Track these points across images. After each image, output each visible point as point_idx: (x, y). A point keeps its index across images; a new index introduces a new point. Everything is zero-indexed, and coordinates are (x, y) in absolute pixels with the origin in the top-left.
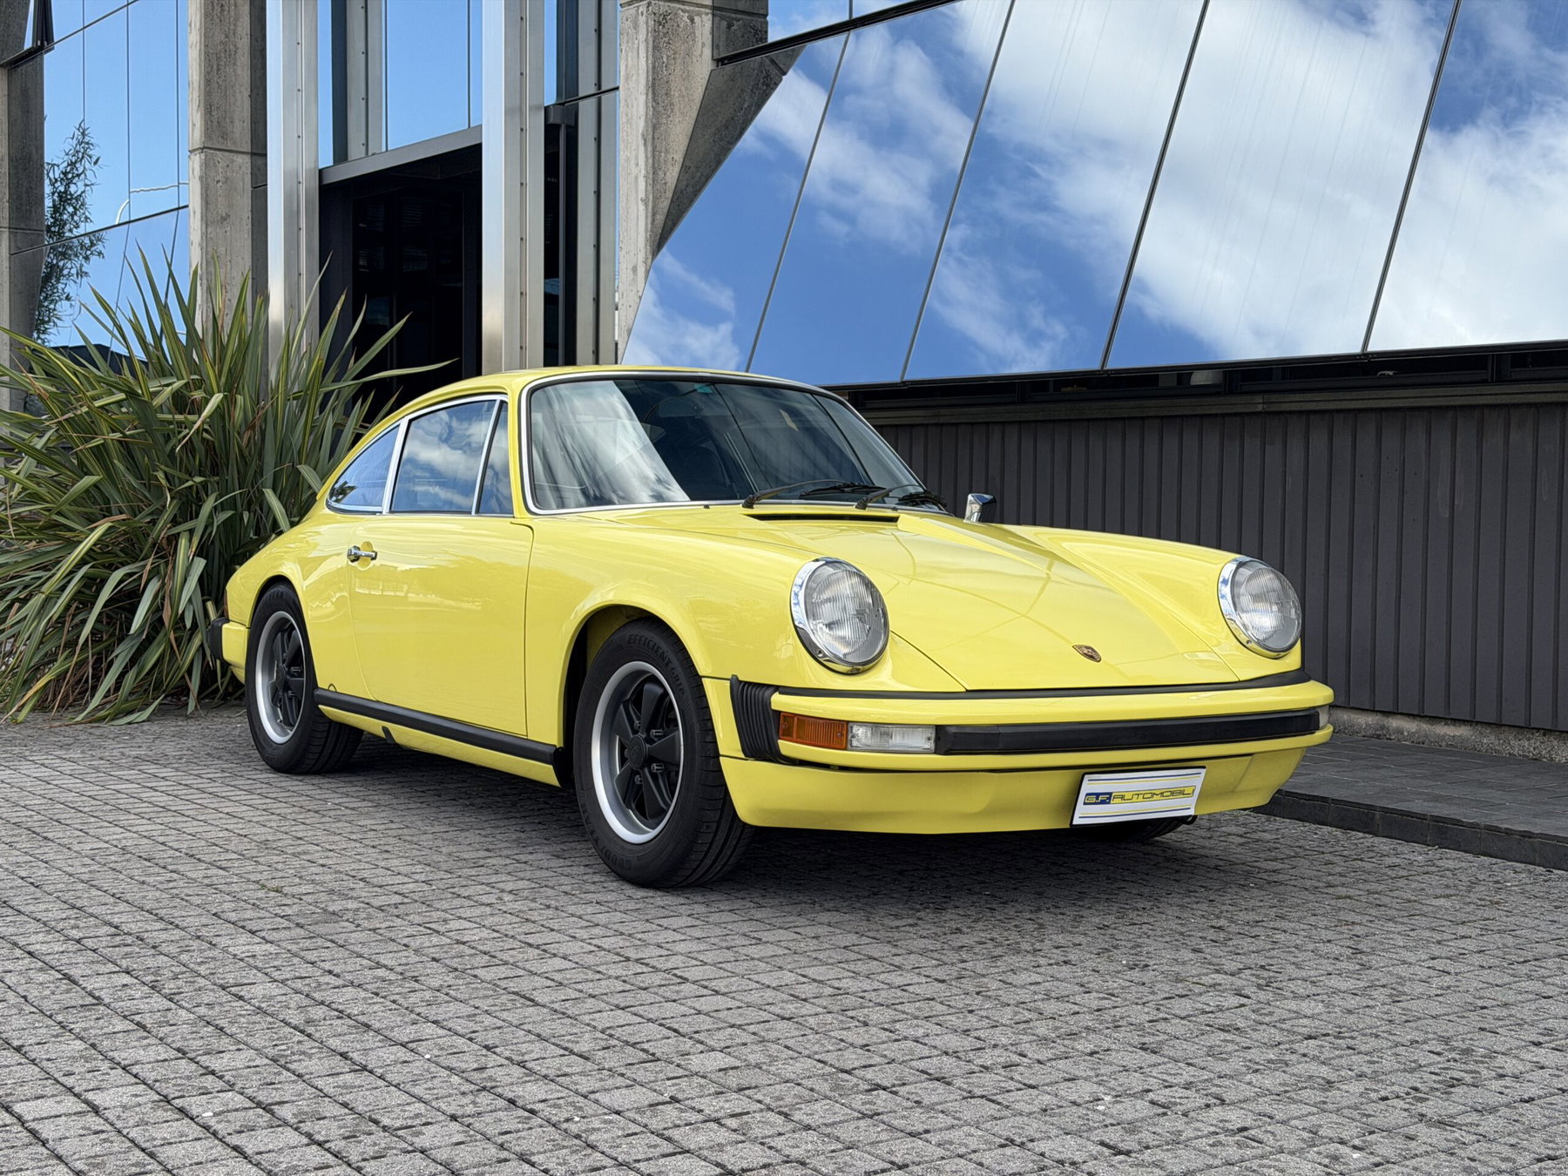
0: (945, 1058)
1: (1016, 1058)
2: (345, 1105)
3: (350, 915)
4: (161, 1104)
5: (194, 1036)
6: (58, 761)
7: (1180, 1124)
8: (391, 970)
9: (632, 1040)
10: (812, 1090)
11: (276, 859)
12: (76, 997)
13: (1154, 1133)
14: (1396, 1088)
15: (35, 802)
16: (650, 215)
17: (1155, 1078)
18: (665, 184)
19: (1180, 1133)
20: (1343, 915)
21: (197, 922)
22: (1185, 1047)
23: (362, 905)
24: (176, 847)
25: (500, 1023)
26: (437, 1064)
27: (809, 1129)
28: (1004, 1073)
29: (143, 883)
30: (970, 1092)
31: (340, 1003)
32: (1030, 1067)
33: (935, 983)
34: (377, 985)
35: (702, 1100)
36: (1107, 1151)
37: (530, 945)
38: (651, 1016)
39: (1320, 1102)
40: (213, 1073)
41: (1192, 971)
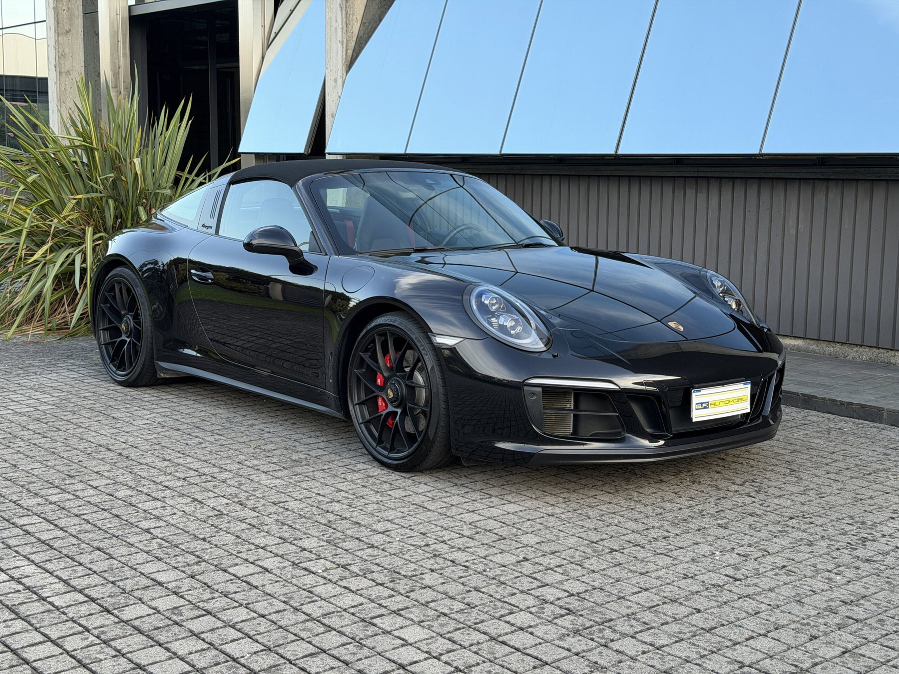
3: (305, 462)
4: (295, 566)
5: (281, 530)
8: (347, 492)
10: (585, 552)
12: (209, 511)
13: (747, 570)
14: (841, 543)
15: (87, 394)
16: (344, 50)
17: (733, 541)
18: (352, 33)
21: (233, 467)
22: (738, 525)
23: (306, 456)
24: (186, 422)
26: (405, 543)
27: (595, 572)
28: (665, 541)
30: (655, 551)
31: (337, 511)
32: (675, 538)
33: (607, 494)
34: (346, 501)
35: (539, 559)
41: (723, 484)
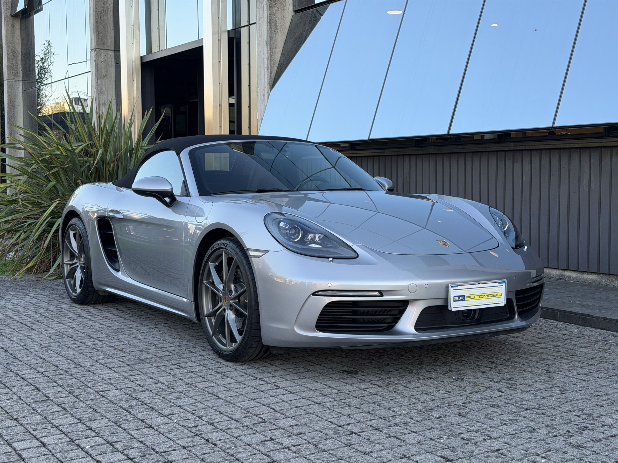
0: (380, 420)
1: (408, 420)
2: (142, 442)
3: (148, 360)
4: (70, 442)
5: (84, 413)
6: (39, 295)
7: (473, 448)
8: (163, 384)
9: (257, 414)
10: (326, 434)
11: (121, 336)
12: (39, 397)
13: (463, 452)
14: (560, 431)
15: (29, 313)
16: (269, 73)
17: (464, 428)
18: (275, 61)
19: (473, 452)
20: (543, 356)
21: (88, 364)
22: (476, 414)
23: (153, 356)
24: (82, 332)
25: (205, 406)
26: (179, 424)
27: (325, 451)
28: (403, 426)
29: (69, 347)
30: (389, 435)
31: (142, 399)
32: (414, 423)
33: (378, 388)
34: (157, 390)
35: (283, 439)
36: (443, 460)
37: (218, 373)
38: (264, 403)
39: (529, 438)
40: (91, 429)
41: (481, 381)
